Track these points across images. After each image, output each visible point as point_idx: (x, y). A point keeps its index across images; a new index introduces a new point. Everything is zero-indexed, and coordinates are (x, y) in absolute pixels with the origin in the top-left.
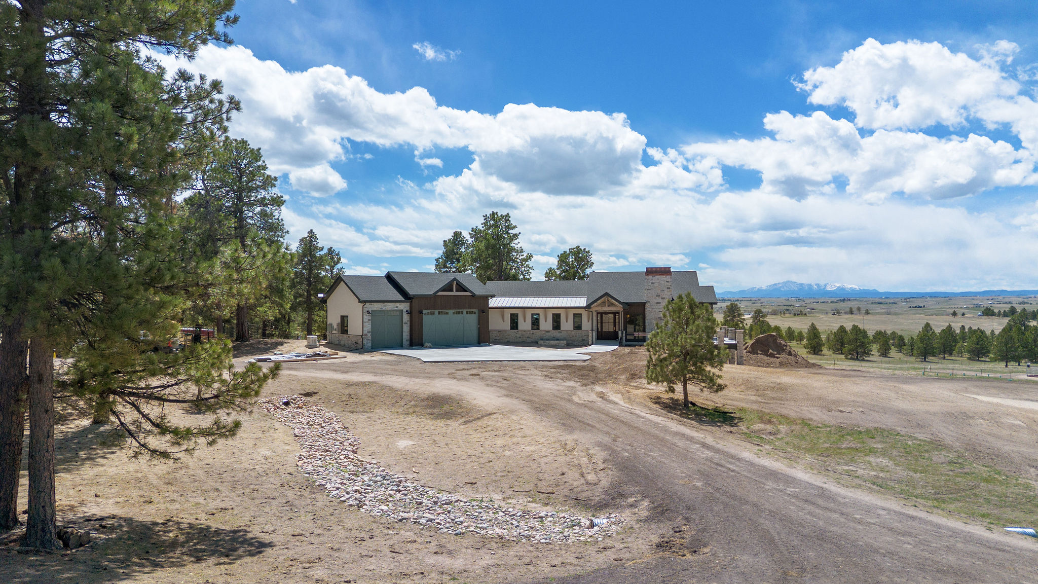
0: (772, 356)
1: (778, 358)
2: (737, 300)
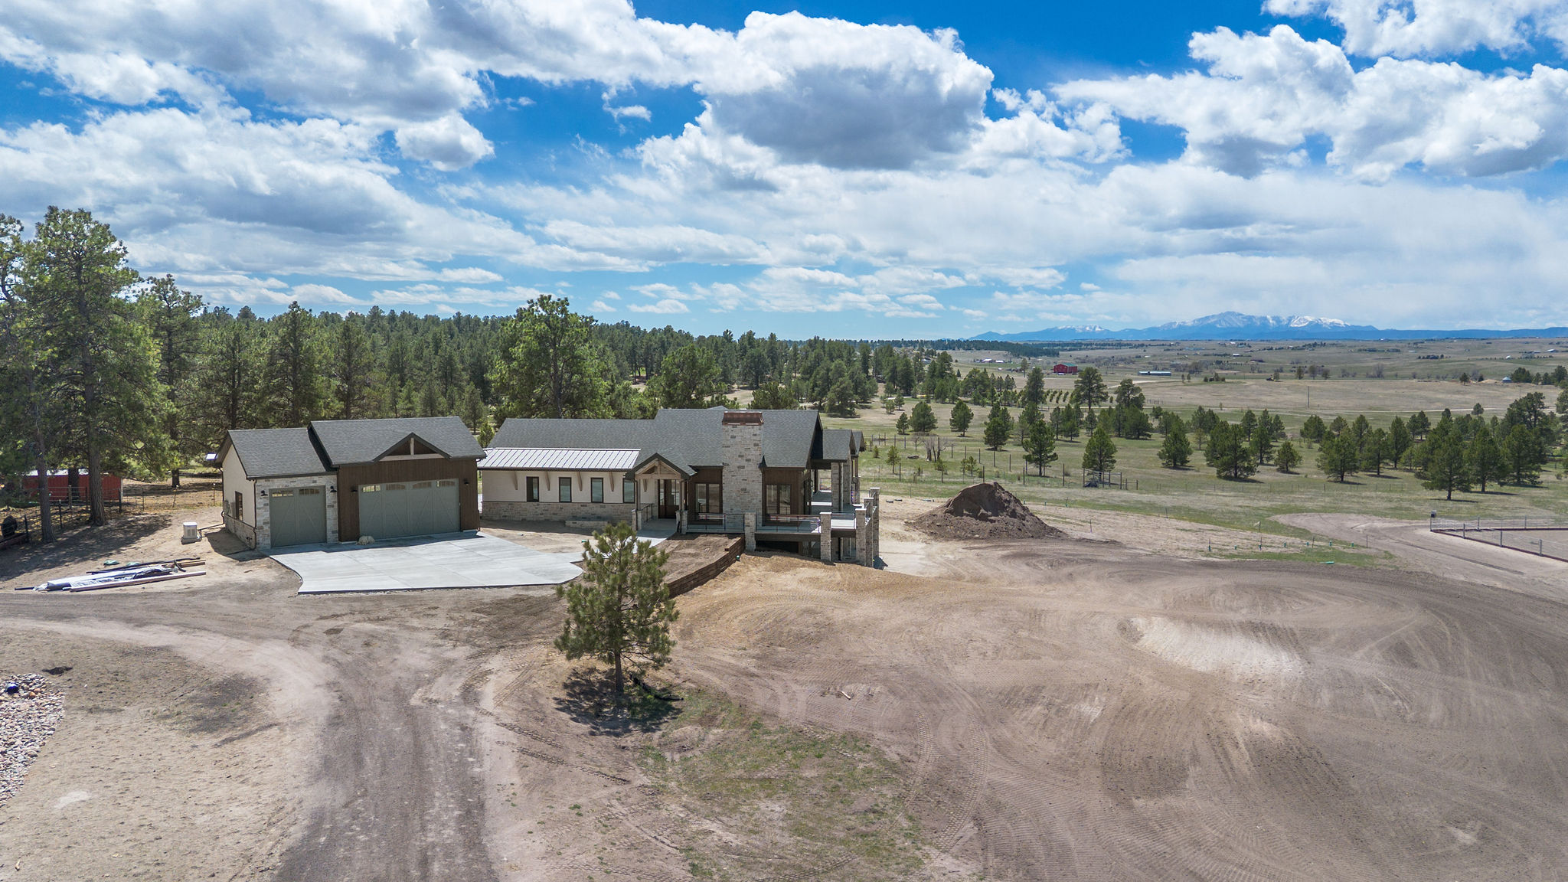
0: (984, 518)
1: (992, 521)
2: (1142, 345)
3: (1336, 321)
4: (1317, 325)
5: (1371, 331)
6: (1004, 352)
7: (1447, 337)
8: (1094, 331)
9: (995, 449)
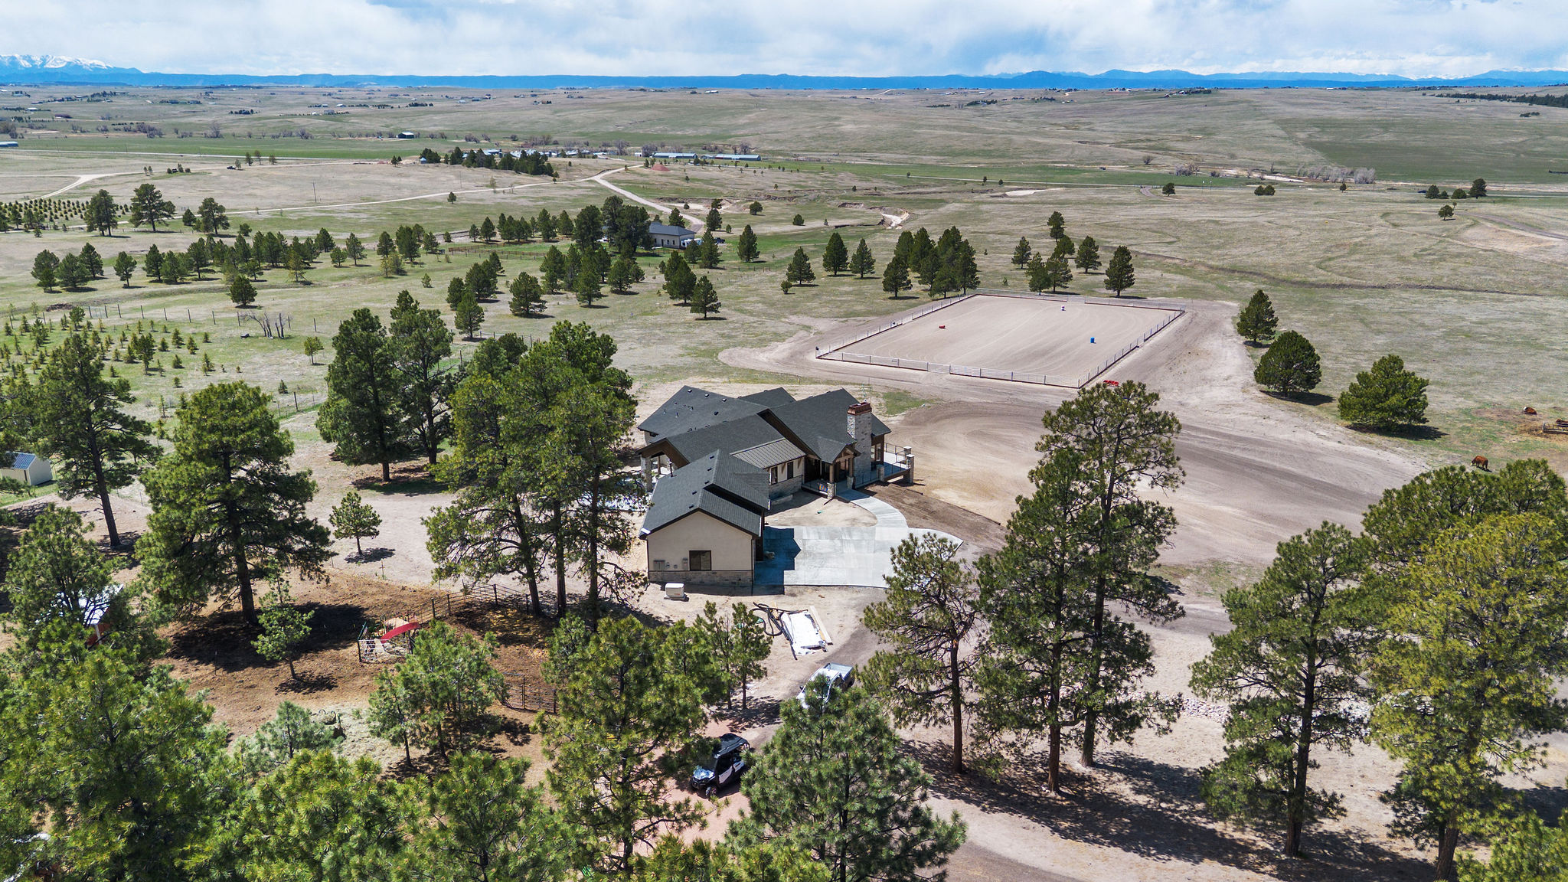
9: (244, 306)
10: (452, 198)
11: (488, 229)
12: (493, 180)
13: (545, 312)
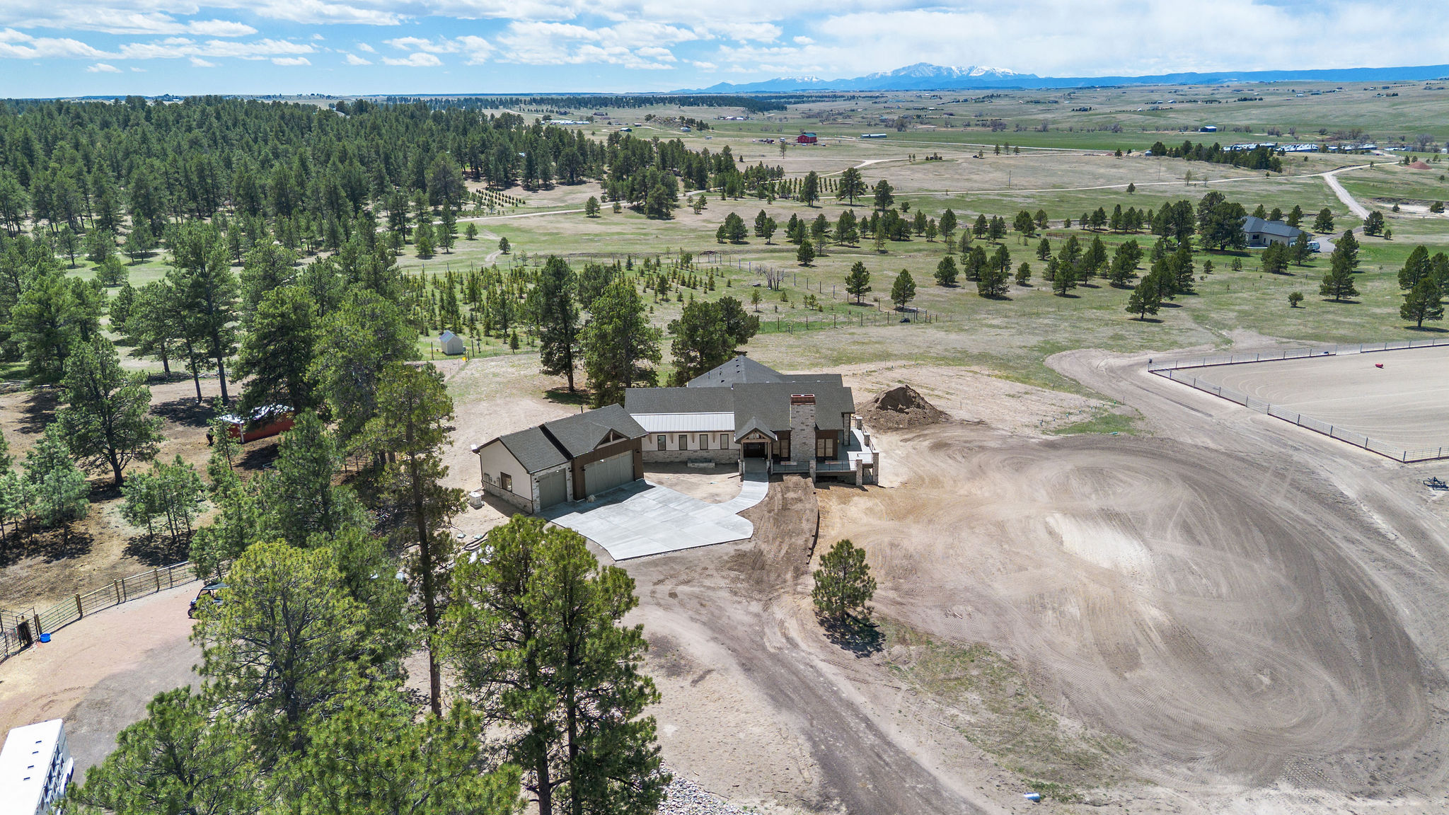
0: (901, 411)
1: (907, 413)
2: (853, 97)
3: (1007, 70)
4: (991, 74)
5: (1033, 80)
6: (742, 108)
7: (1091, 86)
8: (811, 82)
9: (806, 265)
10: (1131, 188)
11: (1099, 217)
12: (1189, 174)
13: (1007, 294)
